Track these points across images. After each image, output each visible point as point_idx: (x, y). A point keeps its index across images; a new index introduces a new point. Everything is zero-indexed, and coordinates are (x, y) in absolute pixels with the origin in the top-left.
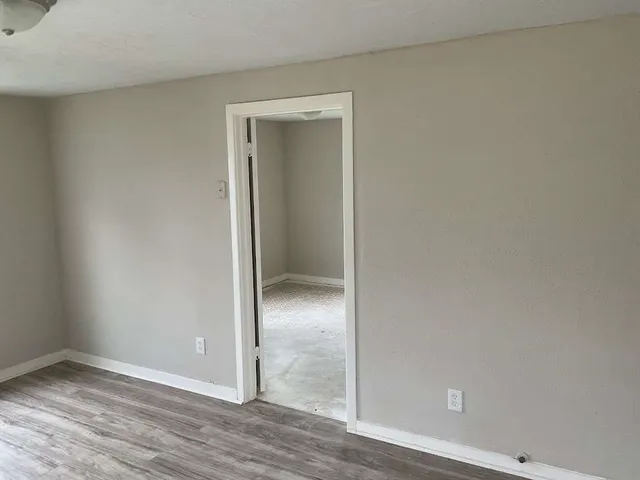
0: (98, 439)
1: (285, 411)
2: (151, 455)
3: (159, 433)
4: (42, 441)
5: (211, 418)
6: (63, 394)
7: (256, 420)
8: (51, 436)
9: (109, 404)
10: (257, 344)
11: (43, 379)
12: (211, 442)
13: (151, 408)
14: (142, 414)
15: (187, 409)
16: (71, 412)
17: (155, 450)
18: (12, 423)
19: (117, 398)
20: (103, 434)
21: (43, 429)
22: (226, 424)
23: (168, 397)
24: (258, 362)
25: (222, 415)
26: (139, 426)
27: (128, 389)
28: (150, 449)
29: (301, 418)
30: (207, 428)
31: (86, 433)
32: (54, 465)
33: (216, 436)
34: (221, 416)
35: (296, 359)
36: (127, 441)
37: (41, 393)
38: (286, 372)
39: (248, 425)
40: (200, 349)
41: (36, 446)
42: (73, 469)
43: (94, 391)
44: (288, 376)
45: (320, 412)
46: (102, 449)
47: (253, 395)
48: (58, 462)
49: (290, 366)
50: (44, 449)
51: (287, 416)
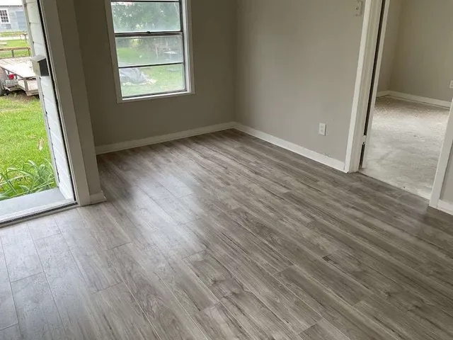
0: (253, 175)
1: (379, 183)
2: (285, 191)
3: (289, 179)
4: (221, 170)
5: (325, 177)
6: (232, 147)
7: (357, 185)
8: (226, 168)
9: (259, 157)
10: (365, 134)
11: (221, 137)
12: (325, 191)
13: (285, 164)
14: (279, 166)
15: (307, 169)
16: (236, 158)
17: (288, 188)
18: (205, 158)
19: (265, 155)
20: (256, 173)
21: (221, 164)
22: (336, 183)
23: (296, 160)
24: (363, 146)
25: (333, 177)
26: (278, 173)
27: (271, 151)
28: (285, 187)
29: (391, 190)
30: (322, 182)
31: (246, 171)
32: (229, 184)
33: (328, 188)
35: (391, 152)
36: (271, 180)
37: (220, 144)
38: (382, 158)
39: (351, 187)
40: (321, 130)
41: (218, 172)
42: (238, 188)
43: (248, 148)
44: (384, 162)
45: (408, 189)
46: (255, 181)
47: (356, 169)
48: (230, 183)
49: (388, 154)
50: (222, 174)
51: (381, 187)
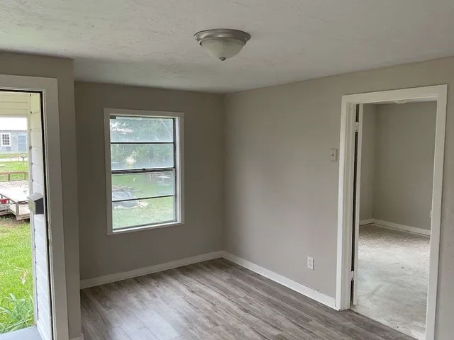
0: (242, 313)
1: (371, 323)
2: (276, 332)
3: (281, 318)
4: (209, 307)
5: (317, 316)
6: (221, 279)
7: (350, 324)
8: (214, 305)
9: (249, 291)
10: (353, 269)
11: (208, 267)
12: (317, 333)
13: (274, 299)
14: (269, 302)
15: (299, 306)
16: (225, 292)
17: (279, 329)
18: (193, 292)
19: (253, 288)
20: (246, 311)
21: (210, 299)
22: (328, 323)
23: (285, 294)
24: (352, 282)
25: (324, 314)
26: (268, 311)
27: (260, 283)
28: (275, 328)
29: (384, 330)
30: (314, 322)
31: (235, 308)
32: (217, 325)
33: (321, 329)
34: (323, 316)
35: (381, 286)
36: (260, 318)
37: (208, 276)
38: (373, 293)
39: (344, 327)
40: (310, 266)
41: (206, 309)
42: (227, 330)
43: (238, 280)
44: (375, 297)
45: (401, 329)
46: (245, 321)
47: (347, 306)
48: (219, 323)
49: (377, 289)
50: (210, 313)
51: (374, 327)
